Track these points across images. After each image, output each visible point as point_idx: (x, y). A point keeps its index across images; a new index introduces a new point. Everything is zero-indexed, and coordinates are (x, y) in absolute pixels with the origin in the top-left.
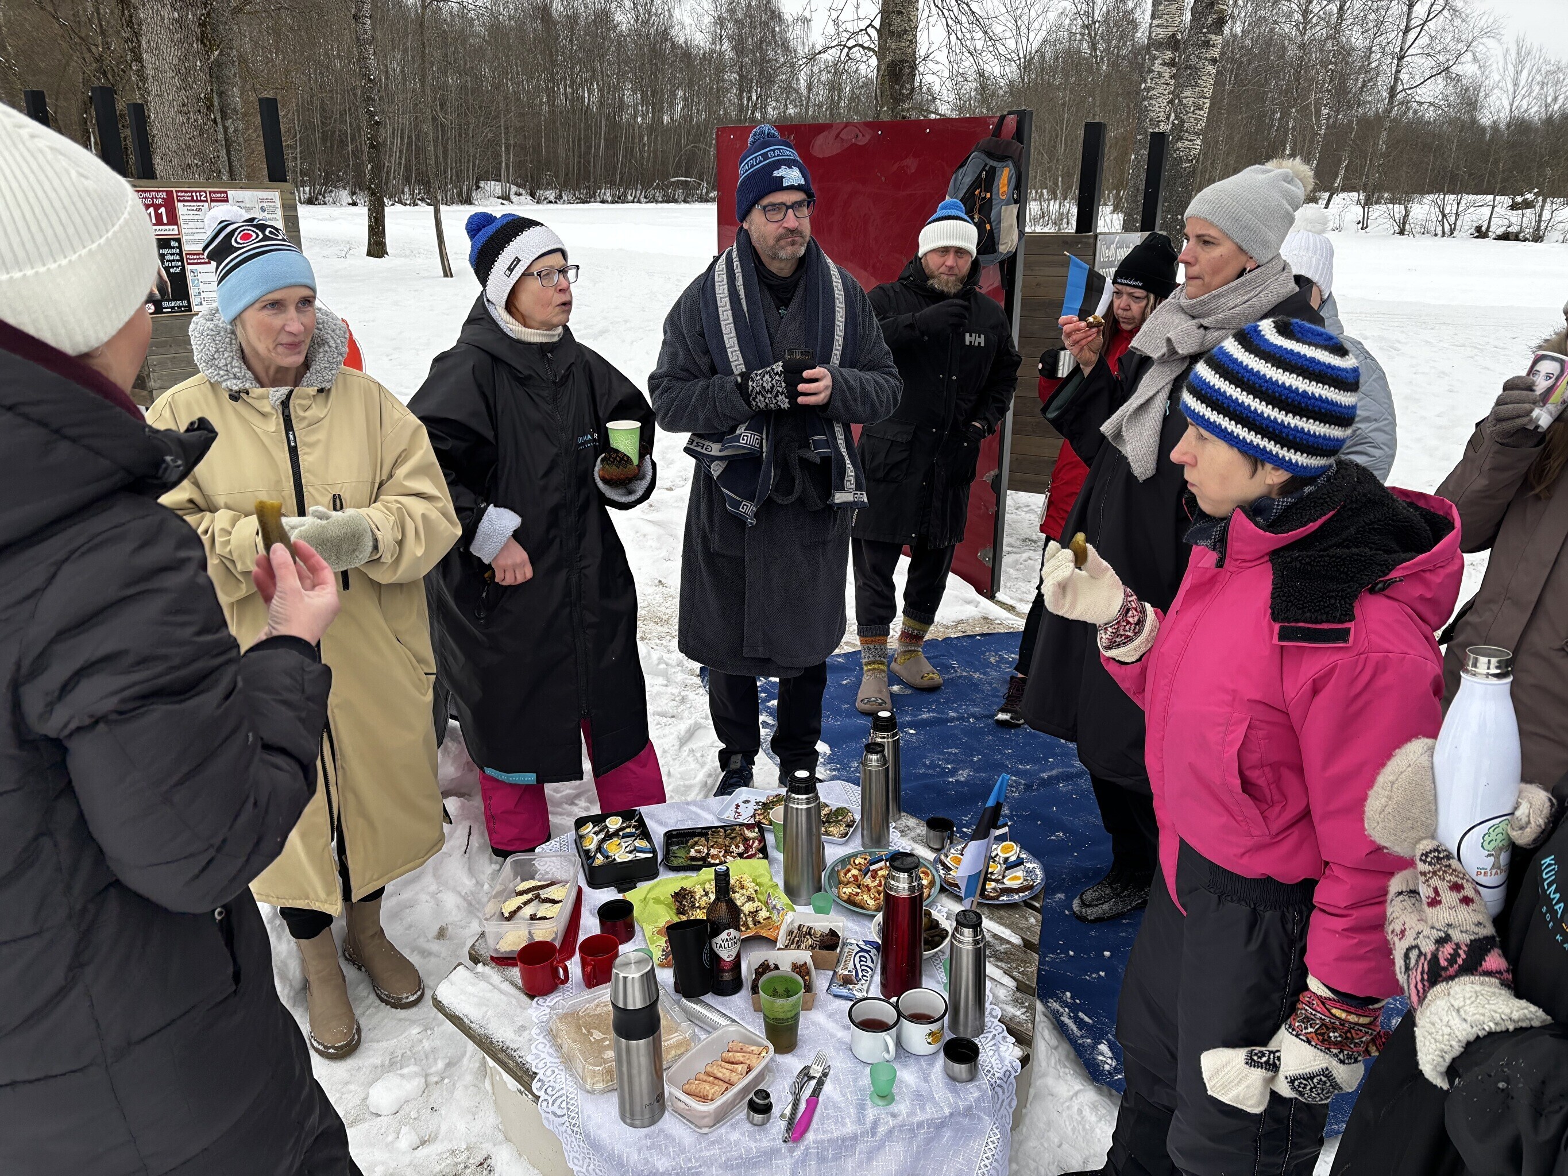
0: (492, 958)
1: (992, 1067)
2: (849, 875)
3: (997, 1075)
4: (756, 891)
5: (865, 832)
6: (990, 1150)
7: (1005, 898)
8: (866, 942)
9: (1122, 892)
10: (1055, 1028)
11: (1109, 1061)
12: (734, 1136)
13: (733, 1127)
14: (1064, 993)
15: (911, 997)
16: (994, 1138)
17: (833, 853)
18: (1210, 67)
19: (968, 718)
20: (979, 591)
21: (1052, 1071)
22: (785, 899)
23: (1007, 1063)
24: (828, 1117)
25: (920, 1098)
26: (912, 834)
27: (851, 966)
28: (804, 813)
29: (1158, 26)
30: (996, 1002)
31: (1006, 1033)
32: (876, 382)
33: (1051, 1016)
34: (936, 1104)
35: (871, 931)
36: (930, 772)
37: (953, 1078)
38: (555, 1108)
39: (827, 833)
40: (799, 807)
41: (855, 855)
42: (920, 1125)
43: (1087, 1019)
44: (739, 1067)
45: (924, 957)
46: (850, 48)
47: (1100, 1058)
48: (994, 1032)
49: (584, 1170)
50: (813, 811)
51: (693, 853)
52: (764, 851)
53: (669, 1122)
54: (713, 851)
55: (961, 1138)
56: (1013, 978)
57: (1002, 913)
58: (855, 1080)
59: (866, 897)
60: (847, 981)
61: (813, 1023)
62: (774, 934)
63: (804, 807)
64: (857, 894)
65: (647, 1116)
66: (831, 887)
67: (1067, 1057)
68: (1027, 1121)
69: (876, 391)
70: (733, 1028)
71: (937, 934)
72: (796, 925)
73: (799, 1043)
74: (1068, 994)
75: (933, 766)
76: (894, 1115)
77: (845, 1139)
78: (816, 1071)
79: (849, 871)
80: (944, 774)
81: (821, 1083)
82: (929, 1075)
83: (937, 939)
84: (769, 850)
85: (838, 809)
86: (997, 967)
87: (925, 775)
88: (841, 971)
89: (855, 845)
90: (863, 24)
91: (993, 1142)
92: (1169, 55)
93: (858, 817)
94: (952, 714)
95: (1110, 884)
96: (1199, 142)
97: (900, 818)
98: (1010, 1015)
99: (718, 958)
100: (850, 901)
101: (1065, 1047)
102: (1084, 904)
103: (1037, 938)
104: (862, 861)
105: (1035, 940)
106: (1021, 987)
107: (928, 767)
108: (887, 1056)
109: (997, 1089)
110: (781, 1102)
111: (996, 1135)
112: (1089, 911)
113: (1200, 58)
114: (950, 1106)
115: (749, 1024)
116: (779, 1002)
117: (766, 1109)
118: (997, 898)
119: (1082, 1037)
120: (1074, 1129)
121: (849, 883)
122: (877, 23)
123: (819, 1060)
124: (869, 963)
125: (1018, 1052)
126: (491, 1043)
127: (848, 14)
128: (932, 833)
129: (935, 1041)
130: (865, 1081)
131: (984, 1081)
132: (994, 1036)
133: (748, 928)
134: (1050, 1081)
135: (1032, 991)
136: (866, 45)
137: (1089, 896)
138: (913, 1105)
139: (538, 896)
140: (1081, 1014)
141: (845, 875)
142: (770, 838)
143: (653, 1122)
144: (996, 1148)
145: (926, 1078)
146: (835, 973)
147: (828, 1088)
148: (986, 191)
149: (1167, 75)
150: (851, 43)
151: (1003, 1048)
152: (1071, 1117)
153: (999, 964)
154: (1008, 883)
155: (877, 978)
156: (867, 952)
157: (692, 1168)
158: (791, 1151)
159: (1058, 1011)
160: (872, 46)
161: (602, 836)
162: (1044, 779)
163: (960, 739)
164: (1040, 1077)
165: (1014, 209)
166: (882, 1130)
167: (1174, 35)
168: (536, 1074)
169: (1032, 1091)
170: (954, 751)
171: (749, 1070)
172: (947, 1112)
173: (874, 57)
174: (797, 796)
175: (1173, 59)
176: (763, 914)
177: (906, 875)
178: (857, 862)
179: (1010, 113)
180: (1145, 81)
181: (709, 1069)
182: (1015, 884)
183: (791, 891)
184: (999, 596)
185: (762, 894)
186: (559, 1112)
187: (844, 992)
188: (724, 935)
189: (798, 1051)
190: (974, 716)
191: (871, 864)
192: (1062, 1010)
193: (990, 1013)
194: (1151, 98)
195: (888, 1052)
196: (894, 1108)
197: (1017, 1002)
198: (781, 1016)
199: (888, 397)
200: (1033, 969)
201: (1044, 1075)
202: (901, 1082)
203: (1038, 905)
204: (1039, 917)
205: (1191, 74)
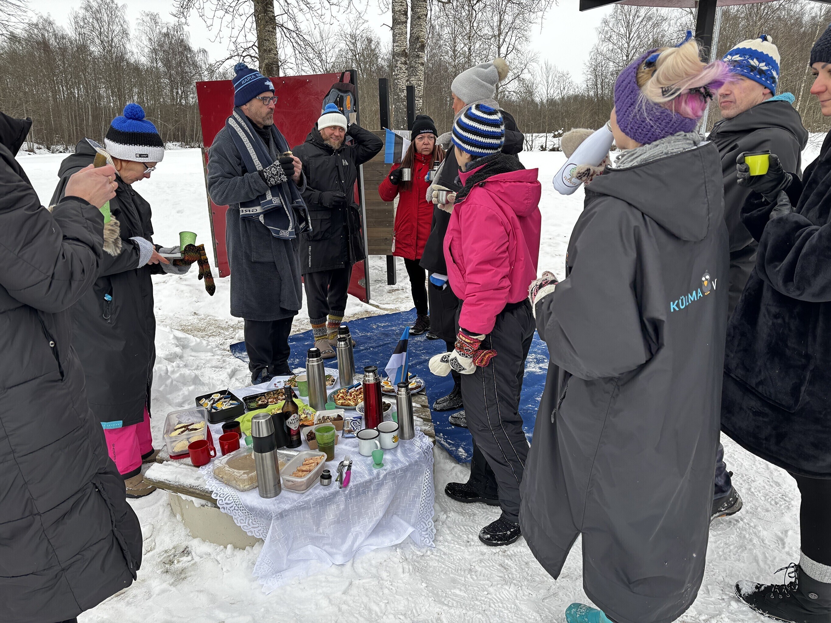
0: (171, 457)
2: (338, 397)
3: (424, 448)
6: (427, 479)
8: (354, 418)
9: (453, 398)
11: (464, 454)
12: (317, 491)
13: (316, 488)
15: (382, 426)
18: (421, 67)
20: (361, 300)
23: (427, 444)
24: (357, 476)
25: (394, 462)
27: (350, 426)
28: (316, 366)
29: (396, 46)
30: (419, 426)
38: (227, 501)
40: (314, 364)
41: (339, 390)
42: (397, 471)
44: (313, 464)
46: (244, 57)
47: (460, 454)
49: (247, 524)
51: (260, 402)
53: (284, 493)
54: (270, 400)
55: (414, 476)
56: (422, 418)
58: (366, 463)
59: (349, 402)
60: (350, 432)
61: (340, 448)
62: (311, 421)
63: (316, 364)
64: (345, 402)
65: (273, 492)
66: (332, 402)
72: (321, 417)
73: (337, 455)
74: (441, 434)
76: (385, 470)
77: (366, 482)
78: (347, 463)
81: (350, 466)
82: (397, 453)
88: (346, 429)
89: (338, 387)
90: (250, 44)
91: (427, 475)
92: (403, 59)
96: (421, 101)
98: (425, 430)
99: (289, 429)
100: (343, 405)
104: (344, 391)
106: (425, 420)
108: (377, 450)
109: (426, 454)
110: (335, 474)
111: (428, 472)
113: (416, 63)
114: (408, 461)
116: (326, 434)
117: (329, 477)
119: (451, 448)
121: (340, 399)
122: (256, 44)
123: (346, 459)
124: (358, 424)
125: (431, 440)
126: (184, 487)
127: (241, 39)
129: (396, 441)
130: (370, 462)
131: (420, 452)
132: (419, 436)
136: (253, 55)
138: (393, 465)
139: (188, 429)
140: (448, 440)
143: (277, 494)
145: (395, 455)
146: (343, 430)
147: (353, 468)
149: (404, 69)
150: (244, 54)
151: (424, 440)
154: (411, 386)
155: (364, 424)
156: (356, 420)
157: (301, 505)
158: (344, 491)
160: (257, 55)
161: (212, 402)
162: (410, 365)
165: (355, 114)
166: (381, 476)
167: (404, 50)
168: (212, 492)
170: (367, 361)
171: (318, 464)
172: (407, 464)
173: (258, 62)
174: (312, 359)
175: (405, 61)
176: (303, 416)
177: (372, 374)
178: (340, 392)
179: (346, 71)
180: (394, 71)
181: (299, 468)
182: (414, 387)
183: (314, 407)
184: (371, 301)
186: (229, 502)
187: (350, 435)
188: (292, 417)
189: (337, 458)
191: (349, 389)
192: (440, 440)
194: (398, 79)
195: (377, 447)
196: (385, 468)
197: (426, 424)
198: (327, 441)
200: (429, 413)
202: (385, 459)
203: (424, 393)
204: (426, 397)
205: (413, 70)
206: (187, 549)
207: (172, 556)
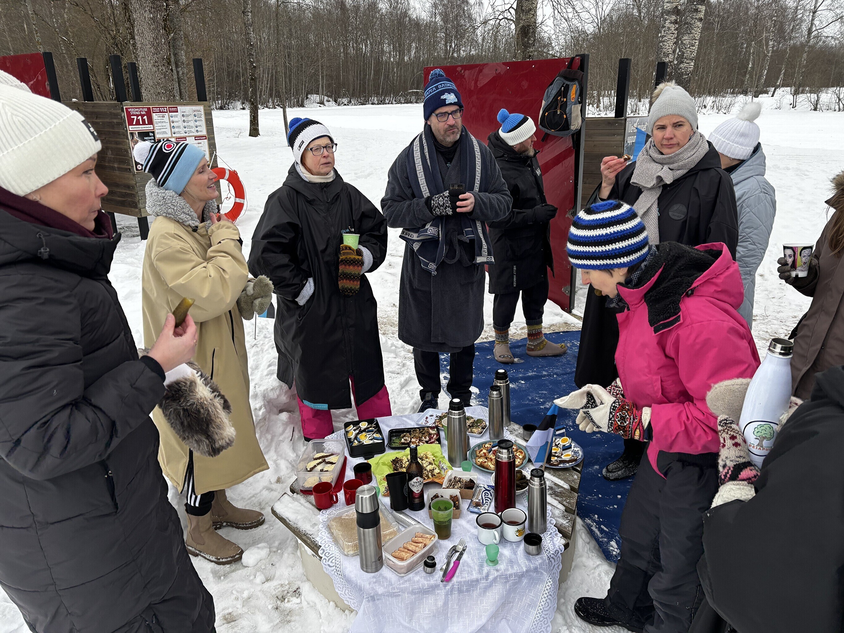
0: (301, 491)
1: (549, 548)
2: (482, 453)
3: (551, 552)
4: (434, 460)
5: (491, 431)
6: (547, 590)
7: (562, 465)
8: (488, 486)
9: (629, 465)
10: (588, 533)
11: (616, 550)
12: (417, 578)
13: (416, 574)
14: (594, 516)
15: (509, 512)
16: (549, 584)
17: (474, 442)
18: (698, 23)
19: (553, 375)
20: (563, 309)
21: (585, 555)
22: (448, 464)
23: (557, 546)
24: (464, 570)
25: (511, 562)
26: (516, 433)
27: (480, 497)
28: (457, 420)
29: (667, 2)
30: (553, 516)
31: (557, 532)
32: (498, 199)
33: (586, 527)
34: (519, 565)
35: (491, 480)
36: (531, 403)
37: (528, 553)
38: (329, 563)
39: (472, 432)
40: (455, 417)
41: (485, 443)
42: (511, 575)
43: (605, 529)
44: (420, 545)
45: (517, 494)
46: (500, 20)
47: (611, 548)
48: (551, 531)
49: (343, 593)
50: (462, 419)
51: (403, 441)
52: (439, 440)
53: (385, 571)
54: (413, 440)
55: (532, 583)
56: (564, 505)
57: (560, 473)
58: (479, 553)
59: (489, 464)
60: (477, 505)
61: (460, 525)
62: (442, 481)
63: (457, 417)
64: (485, 462)
65: (374, 567)
66: (472, 459)
67: (594, 548)
68: (571, 578)
69: (498, 204)
70: (418, 526)
71: (524, 483)
72: (453, 477)
73: (452, 535)
74: (596, 516)
75: (533, 400)
76: (497, 570)
77: (472, 581)
78: (460, 548)
79: (482, 450)
80: (538, 404)
81: (461, 554)
82: (517, 551)
83: (524, 484)
84: (442, 440)
85: (478, 420)
86: (555, 499)
87: (528, 405)
88: (475, 500)
89: (486, 438)
90: (507, 7)
92: (674, 18)
93: (488, 424)
94: (545, 373)
95: (623, 461)
96: (692, 64)
97: (510, 425)
98: (560, 523)
99: (412, 492)
100: (482, 465)
101: (594, 543)
102: (608, 471)
103: (577, 485)
104: (489, 446)
105: (576, 486)
106: (567, 510)
107: (530, 401)
108: (495, 542)
109: (551, 559)
110: (441, 562)
111: (550, 582)
112: (611, 475)
113: (692, 18)
114: (526, 566)
115: (426, 524)
116: (441, 513)
117: (433, 565)
118: (557, 465)
119: (602, 537)
120: (595, 584)
121: (481, 456)
122: (515, 6)
123: (461, 543)
124: (489, 496)
125: (563, 541)
126: (299, 531)
127: (499, 2)
128: (526, 432)
129: (520, 535)
130: (484, 554)
131: (545, 555)
132: (551, 534)
133: (429, 478)
134: (584, 559)
135: (573, 512)
136: (509, 18)
137: (611, 467)
138: (507, 566)
139: (324, 461)
140: (602, 526)
141: (480, 452)
142: (442, 434)
143: (377, 570)
144: (550, 588)
145: (515, 553)
146: (472, 501)
147: (465, 556)
148: (564, 98)
149: (673, 29)
150: (501, 17)
151: (555, 539)
152: (594, 578)
153: (557, 498)
154: (564, 458)
155: (493, 504)
156: (489, 491)
157: (395, 593)
158: (445, 586)
159: (590, 524)
160: (512, 18)
161: (357, 431)
163: (548, 386)
164: (579, 557)
165: (579, 107)
166: (491, 578)
167: (676, 7)
168: (320, 546)
169: (574, 564)
170: (544, 392)
171: (425, 545)
172: (525, 569)
173: (513, 24)
174: (453, 412)
175: (676, 20)
176: (437, 471)
177: (506, 451)
178: (486, 446)
179: (577, 56)
180: (661, 32)
181: (405, 545)
182: (567, 458)
183: (452, 460)
184: (574, 311)
185: (437, 461)
186: (331, 565)
187: (476, 510)
188: (415, 480)
189: (451, 538)
190: (556, 374)
191: (493, 447)
192: (592, 524)
193: (550, 522)
194: (664, 41)
195: (496, 539)
196: (498, 567)
197: (564, 517)
198: (442, 520)
199: (504, 206)
200: (574, 501)
201: (581, 556)
202: (502, 554)
203: (579, 469)
204: (579, 475)
205: (687, 27)
206: (299, 590)
207: (286, 592)
